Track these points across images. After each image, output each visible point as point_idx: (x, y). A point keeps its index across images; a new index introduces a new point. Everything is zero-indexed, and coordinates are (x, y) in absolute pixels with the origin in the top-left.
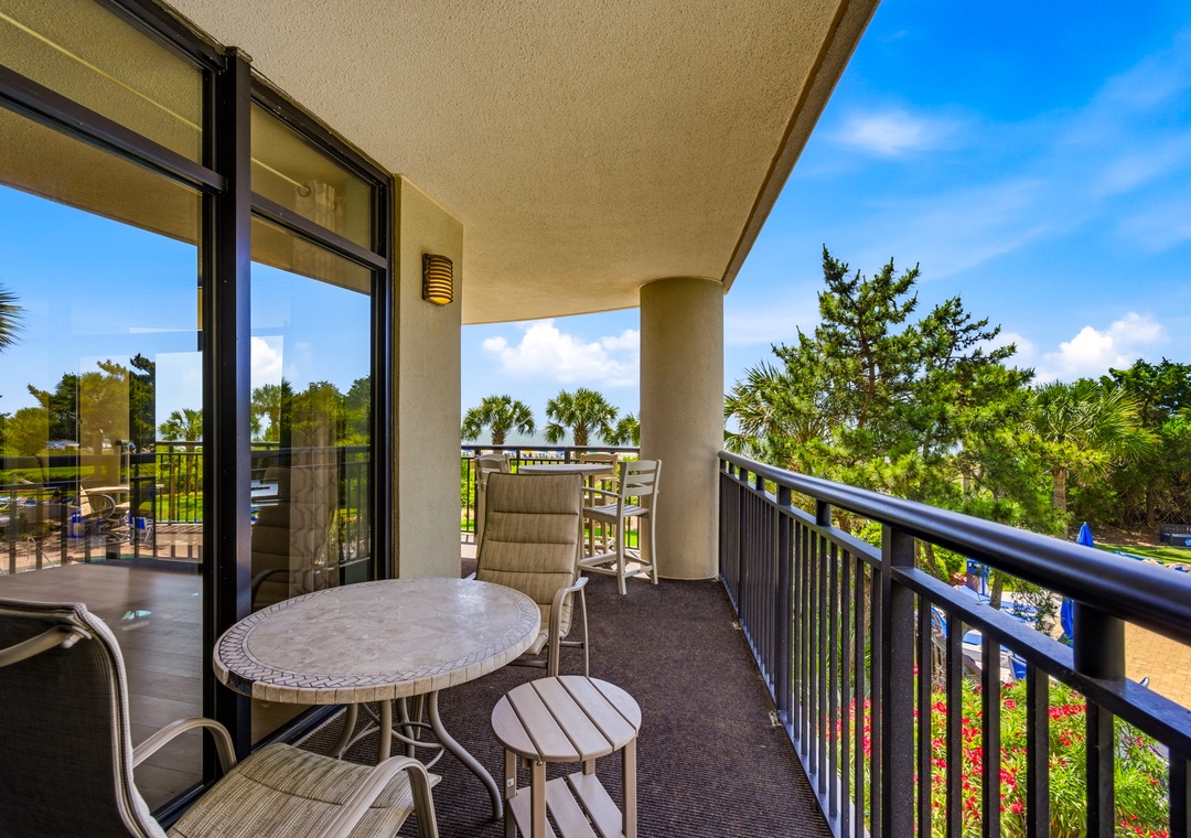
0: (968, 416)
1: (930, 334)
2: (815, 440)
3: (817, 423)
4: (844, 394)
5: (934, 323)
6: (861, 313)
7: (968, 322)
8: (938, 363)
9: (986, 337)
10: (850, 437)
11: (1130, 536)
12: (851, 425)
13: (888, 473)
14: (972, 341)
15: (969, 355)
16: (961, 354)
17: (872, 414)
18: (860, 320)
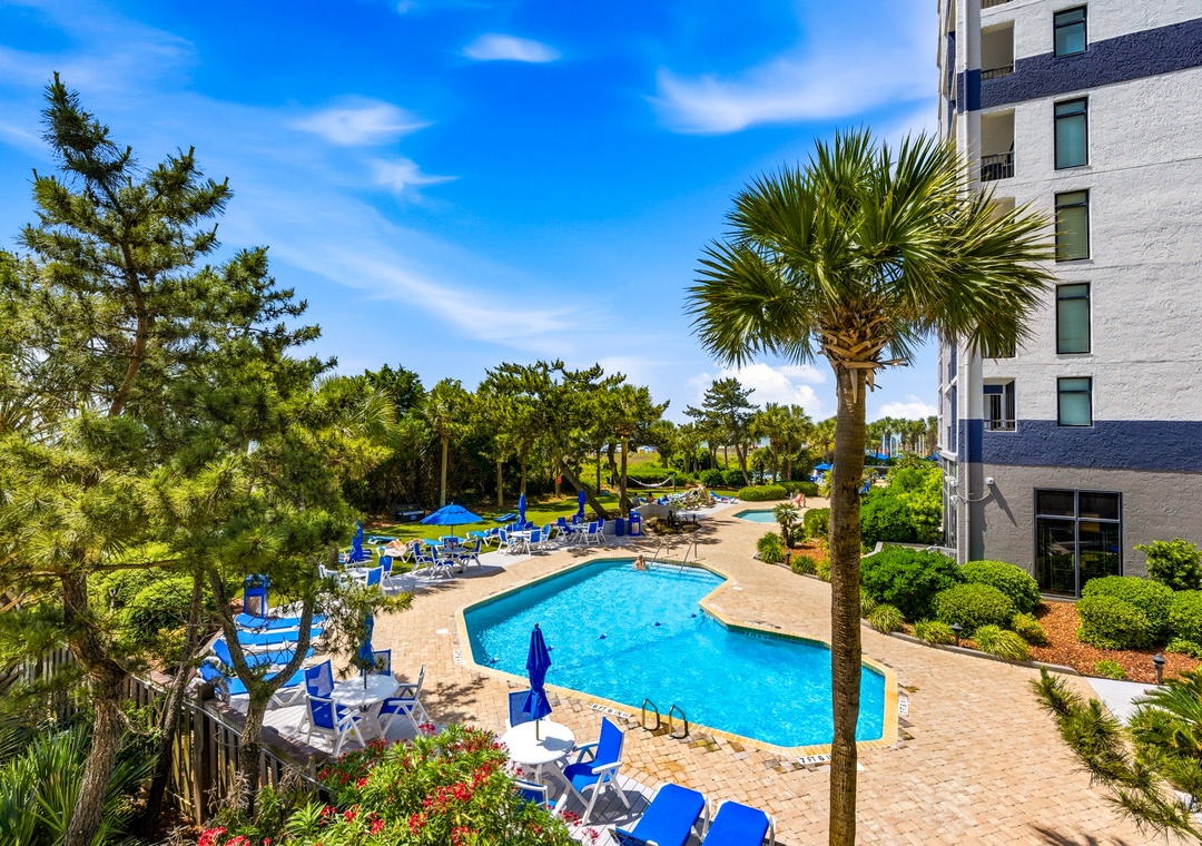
0: (297, 404)
1: (237, 285)
2: (15, 436)
3: (19, 405)
4: (82, 358)
5: (241, 273)
6: (130, 222)
7: (273, 289)
8: (232, 334)
9: (293, 311)
10: (100, 431)
11: (376, 520)
12: (99, 408)
13: (179, 495)
14: (275, 314)
15: (271, 330)
16: (262, 327)
17: (141, 393)
18: (127, 235)
